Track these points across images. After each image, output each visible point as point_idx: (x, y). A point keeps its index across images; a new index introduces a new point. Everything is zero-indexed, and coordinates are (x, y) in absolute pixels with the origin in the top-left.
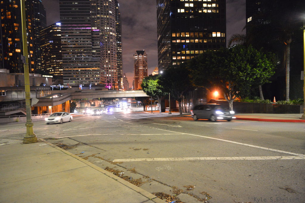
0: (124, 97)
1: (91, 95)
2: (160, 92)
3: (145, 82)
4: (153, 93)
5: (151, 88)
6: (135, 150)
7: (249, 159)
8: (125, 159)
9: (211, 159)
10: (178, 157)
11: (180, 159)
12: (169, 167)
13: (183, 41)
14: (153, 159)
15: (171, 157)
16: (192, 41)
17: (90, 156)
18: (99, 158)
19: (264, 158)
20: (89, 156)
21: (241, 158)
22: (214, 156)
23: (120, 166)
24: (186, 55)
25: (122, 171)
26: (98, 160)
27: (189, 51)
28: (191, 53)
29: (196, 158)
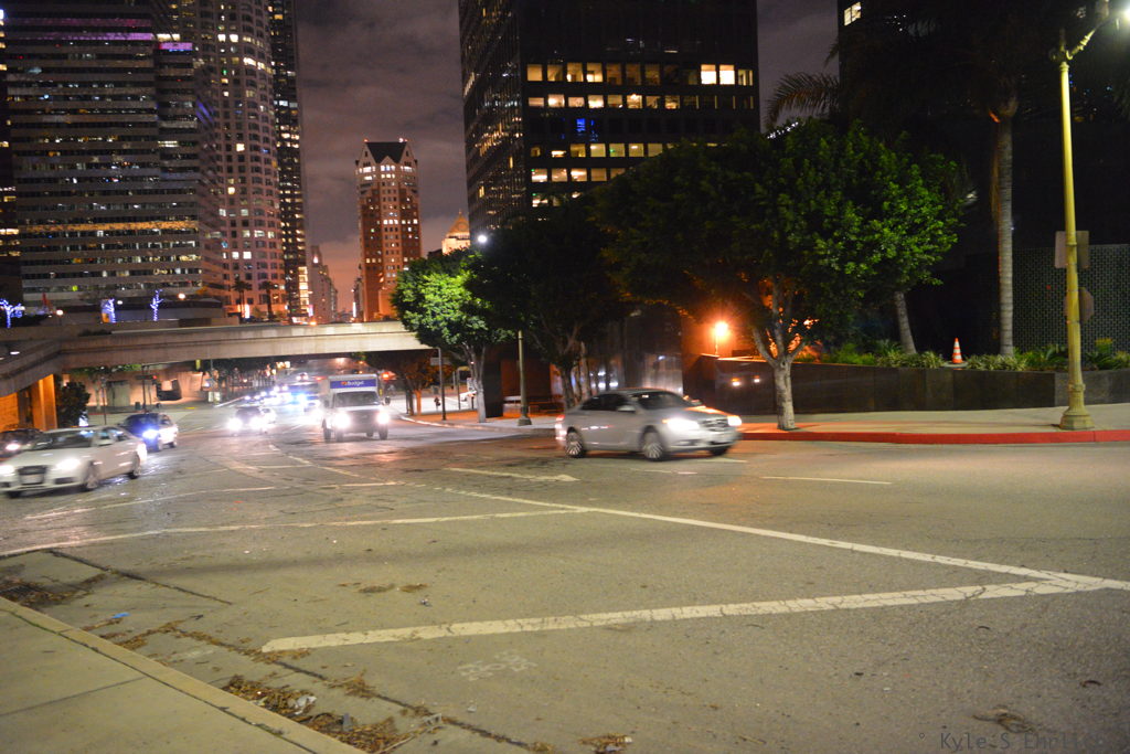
0: (313, 352)
1: (158, 346)
2: (476, 326)
3: (410, 285)
4: (446, 332)
5: (437, 310)
6: (365, 591)
7: (855, 606)
8: (319, 637)
9: (698, 615)
10: (558, 610)
11: (567, 623)
12: (517, 658)
13: (576, 102)
14: (449, 630)
15: (527, 616)
16: (616, 100)
17: (154, 632)
18: (199, 637)
19: (914, 597)
20: (149, 633)
21: (825, 603)
22: (713, 602)
23: (298, 670)
24: (588, 163)
25: (303, 693)
26: (191, 649)
27: (603, 147)
28: (613, 155)
29: (635, 613)
